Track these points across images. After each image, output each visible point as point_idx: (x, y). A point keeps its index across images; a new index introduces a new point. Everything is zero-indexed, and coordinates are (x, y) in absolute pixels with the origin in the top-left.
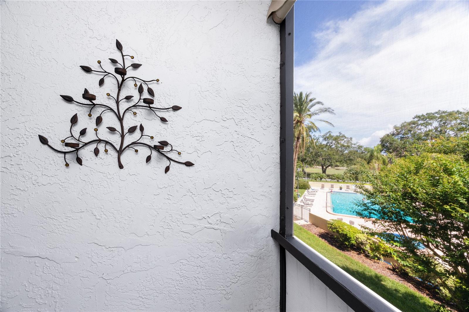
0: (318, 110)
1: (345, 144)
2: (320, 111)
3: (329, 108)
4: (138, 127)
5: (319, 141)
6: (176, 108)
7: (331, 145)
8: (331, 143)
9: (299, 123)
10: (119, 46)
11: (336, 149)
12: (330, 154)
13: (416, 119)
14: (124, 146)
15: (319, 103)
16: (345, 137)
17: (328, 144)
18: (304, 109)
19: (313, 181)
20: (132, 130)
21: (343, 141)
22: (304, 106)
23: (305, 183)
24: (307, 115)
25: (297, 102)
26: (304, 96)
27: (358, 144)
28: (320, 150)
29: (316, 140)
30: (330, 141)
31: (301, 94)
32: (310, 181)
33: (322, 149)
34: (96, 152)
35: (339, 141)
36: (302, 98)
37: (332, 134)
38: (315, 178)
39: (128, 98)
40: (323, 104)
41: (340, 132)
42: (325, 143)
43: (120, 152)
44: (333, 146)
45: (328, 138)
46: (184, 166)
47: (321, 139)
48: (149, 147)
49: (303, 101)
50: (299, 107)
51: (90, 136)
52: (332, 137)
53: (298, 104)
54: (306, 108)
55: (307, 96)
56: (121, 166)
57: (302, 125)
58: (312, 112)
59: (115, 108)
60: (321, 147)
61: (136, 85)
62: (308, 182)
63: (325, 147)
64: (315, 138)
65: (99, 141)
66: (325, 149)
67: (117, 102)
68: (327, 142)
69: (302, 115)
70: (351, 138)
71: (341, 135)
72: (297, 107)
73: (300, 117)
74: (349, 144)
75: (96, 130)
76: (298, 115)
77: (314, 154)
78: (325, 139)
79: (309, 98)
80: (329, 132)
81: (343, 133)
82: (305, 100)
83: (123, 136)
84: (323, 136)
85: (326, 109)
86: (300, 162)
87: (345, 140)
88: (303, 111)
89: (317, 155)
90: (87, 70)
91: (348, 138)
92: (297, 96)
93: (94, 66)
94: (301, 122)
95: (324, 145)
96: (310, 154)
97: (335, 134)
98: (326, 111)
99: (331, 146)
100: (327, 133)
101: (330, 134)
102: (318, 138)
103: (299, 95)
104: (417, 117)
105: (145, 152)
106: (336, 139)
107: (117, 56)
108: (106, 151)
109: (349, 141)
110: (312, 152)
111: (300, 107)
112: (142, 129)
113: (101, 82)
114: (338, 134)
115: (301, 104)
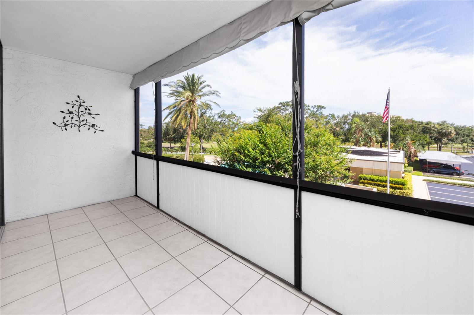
0: (208, 92)
1: (236, 122)
2: (209, 93)
3: (217, 91)
4: (85, 120)
5: (215, 118)
6: (98, 114)
7: (225, 122)
8: (225, 121)
9: (192, 102)
10: (78, 97)
11: (229, 126)
12: (223, 131)
13: (280, 105)
14: (80, 125)
15: (208, 86)
16: (235, 115)
17: (222, 121)
18: (196, 89)
19: (208, 155)
20: (83, 121)
21: (234, 120)
22: (196, 87)
23: (200, 157)
24: (198, 95)
25: (189, 83)
26: (196, 77)
27: (244, 122)
28: (216, 127)
29: (212, 117)
30: (224, 119)
31: (193, 76)
32: (205, 155)
33: (217, 125)
34: (72, 127)
35: (231, 120)
36: (194, 79)
37: (225, 113)
38: (210, 152)
39: (82, 112)
40: (211, 88)
41: (231, 111)
42: (219, 120)
43: (79, 127)
44: (226, 124)
45: (222, 116)
46: (101, 131)
47: (217, 117)
48: (89, 126)
49: (196, 82)
50: (191, 87)
51: (70, 122)
52: (225, 115)
53: (191, 85)
54: (197, 89)
55: (199, 78)
56: (79, 131)
57: (194, 104)
58: (204, 92)
59: (78, 115)
60: (216, 124)
61: (84, 108)
62: (203, 156)
63: (220, 124)
64: (211, 115)
65: (73, 124)
66: (220, 126)
67: (78, 113)
68: (221, 119)
69: (194, 95)
70: (240, 117)
71: (232, 114)
72: (190, 87)
73: (192, 97)
74: (239, 122)
75: (72, 121)
76: (191, 94)
77: (209, 130)
78: (219, 117)
79: (201, 80)
80: (223, 110)
81: (234, 112)
82: (197, 81)
83: (80, 122)
84: (218, 114)
85: (214, 92)
86: (197, 137)
87: (236, 118)
88: (196, 91)
89: (212, 131)
90: (68, 103)
91: (238, 117)
92: (189, 76)
93: (71, 103)
94: (193, 101)
95: (218, 122)
96: (206, 131)
97: (227, 113)
98: (214, 93)
99: (224, 124)
100: (221, 111)
101: (224, 113)
102: (214, 116)
103: (191, 76)
104: (281, 103)
105: (88, 127)
106: (229, 117)
107: (78, 99)
108: (75, 127)
109: (238, 119)
110: (208, 129)
111: (193, 88)
112: (86, 120)
113: (73, 107)
114: (230, 113)
115: (194, 85)
